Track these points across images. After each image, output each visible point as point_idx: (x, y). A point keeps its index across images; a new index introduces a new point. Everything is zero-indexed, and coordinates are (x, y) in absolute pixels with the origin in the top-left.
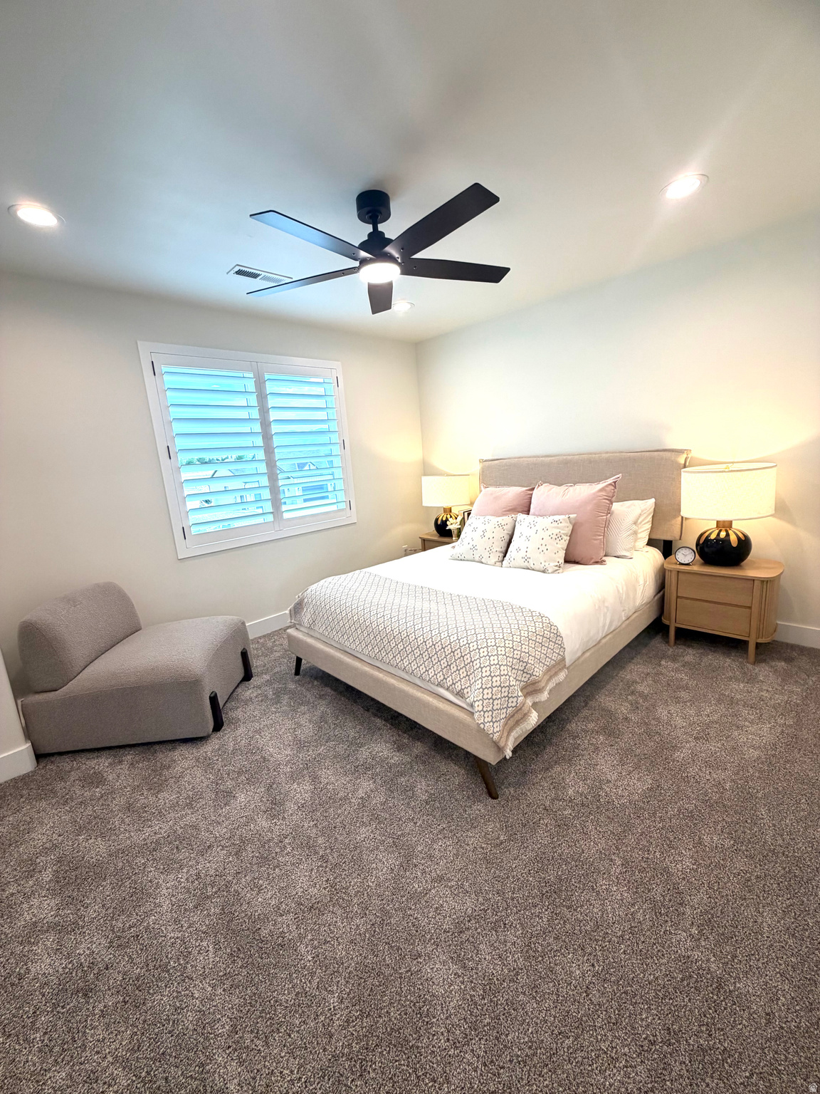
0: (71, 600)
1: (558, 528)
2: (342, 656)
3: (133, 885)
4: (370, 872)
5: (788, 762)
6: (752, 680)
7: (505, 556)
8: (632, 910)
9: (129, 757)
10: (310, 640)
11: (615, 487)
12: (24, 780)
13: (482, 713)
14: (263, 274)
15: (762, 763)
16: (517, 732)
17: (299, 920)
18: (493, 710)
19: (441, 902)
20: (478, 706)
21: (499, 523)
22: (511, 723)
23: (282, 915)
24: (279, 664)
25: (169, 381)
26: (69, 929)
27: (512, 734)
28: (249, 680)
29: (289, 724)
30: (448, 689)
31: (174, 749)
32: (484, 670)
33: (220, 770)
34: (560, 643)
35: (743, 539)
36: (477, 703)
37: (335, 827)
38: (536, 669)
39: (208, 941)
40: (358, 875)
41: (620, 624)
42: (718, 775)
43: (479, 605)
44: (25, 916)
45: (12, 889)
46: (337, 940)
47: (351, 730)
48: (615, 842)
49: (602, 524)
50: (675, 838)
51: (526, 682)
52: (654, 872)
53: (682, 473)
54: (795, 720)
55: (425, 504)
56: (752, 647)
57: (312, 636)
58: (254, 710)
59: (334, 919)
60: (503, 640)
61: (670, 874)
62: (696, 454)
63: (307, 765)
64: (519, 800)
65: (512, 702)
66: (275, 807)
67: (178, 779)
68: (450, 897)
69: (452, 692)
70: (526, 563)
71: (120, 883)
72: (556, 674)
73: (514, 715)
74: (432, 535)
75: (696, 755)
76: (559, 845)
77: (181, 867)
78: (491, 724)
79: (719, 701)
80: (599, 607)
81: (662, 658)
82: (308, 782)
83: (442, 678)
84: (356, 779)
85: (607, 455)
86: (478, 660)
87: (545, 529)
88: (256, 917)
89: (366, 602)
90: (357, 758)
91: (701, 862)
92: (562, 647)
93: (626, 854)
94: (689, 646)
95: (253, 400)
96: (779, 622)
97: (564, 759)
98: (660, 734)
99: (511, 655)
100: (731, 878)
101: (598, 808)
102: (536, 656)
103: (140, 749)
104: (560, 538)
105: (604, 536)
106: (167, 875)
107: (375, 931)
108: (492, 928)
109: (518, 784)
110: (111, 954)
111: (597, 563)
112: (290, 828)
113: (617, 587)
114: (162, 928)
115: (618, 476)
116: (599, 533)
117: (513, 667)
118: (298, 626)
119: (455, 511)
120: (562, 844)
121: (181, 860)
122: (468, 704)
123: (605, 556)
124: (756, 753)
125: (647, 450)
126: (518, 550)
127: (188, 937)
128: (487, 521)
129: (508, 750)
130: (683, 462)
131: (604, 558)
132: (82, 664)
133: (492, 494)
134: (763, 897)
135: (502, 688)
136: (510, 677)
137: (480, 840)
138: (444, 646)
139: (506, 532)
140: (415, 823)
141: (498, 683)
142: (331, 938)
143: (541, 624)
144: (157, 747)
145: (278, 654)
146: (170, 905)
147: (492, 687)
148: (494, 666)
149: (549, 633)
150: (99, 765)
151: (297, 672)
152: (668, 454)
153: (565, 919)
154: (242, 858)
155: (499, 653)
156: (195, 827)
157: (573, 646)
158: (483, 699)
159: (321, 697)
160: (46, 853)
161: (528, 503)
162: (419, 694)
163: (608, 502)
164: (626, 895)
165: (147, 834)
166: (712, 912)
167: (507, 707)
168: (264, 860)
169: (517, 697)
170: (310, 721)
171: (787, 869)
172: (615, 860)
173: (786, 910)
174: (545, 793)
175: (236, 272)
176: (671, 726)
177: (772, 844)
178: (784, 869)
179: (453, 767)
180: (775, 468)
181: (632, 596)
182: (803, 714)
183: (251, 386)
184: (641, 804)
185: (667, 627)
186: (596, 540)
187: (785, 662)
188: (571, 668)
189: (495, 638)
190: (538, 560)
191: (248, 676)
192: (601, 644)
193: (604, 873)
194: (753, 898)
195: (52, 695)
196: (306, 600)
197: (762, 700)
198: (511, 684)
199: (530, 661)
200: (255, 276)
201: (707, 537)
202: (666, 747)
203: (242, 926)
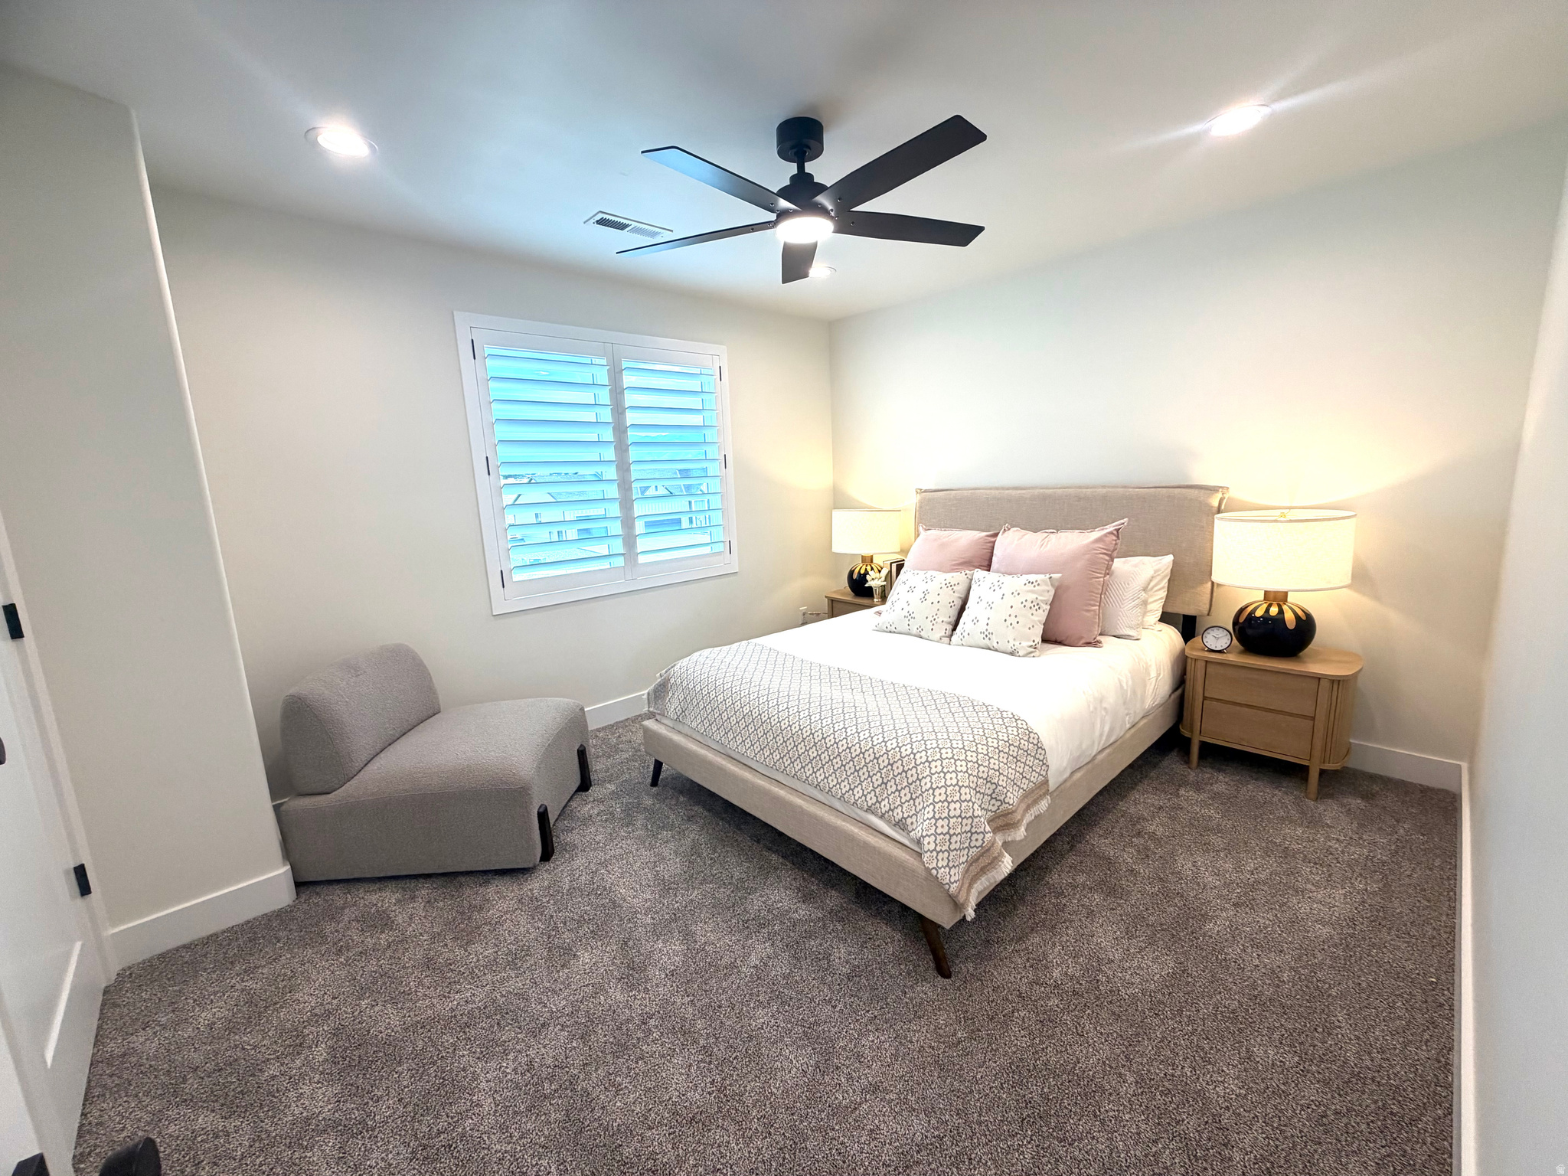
0: (352, 668)
1: (1032, 592)
2: (724, 763)
3: (439, 1074)
4: (773, 1072)
5: (1374, 946)
6: (1314, 823)
7: (954, 629)
8: (1154, 1149)
9: (424, 891)
10: (676, 738)
11: (1118, 537)
12: (280, 917)
13: (935, 854)
14: (634, 224)
15: (1335, 946)
16: (981, 883)
17: (676, 1136)
18: (949, 850)
19: (876, 1122)
20: (929, 843)
21: (947, 582)
22: (974, 869)
23: (650, 1128)
24: (628, 769)
25: (494, 367)
26: (355, 1131)
27: (975, 886)
28: (587, 790)
29: (646, 855)
30: (882, 817)
31: (487, 883)
32: (937, 792)
33: (552, 916)
34: (1041, 758)
35: (1304, 618)
36: (927, 840)
37: (719, 1007)
38: (1009, 794)
39: (549, 1159)
40: (756, 1076)
41: (1122, 733)
42: (1273, 960)
43: (924, 699)
44: (292, 1108)
45: (273, 1070)
46: (731, 1168)
47: (737, 868)
48: (1125, 1049)
49: (1098, 589)
50: (1211, 1048)
51: (995, 812)
52: (1183, 1096)
53: (1216, 521)
54: (1381, 885)
55: (835, 549)
56: (1314, 775)
57: (680, 732)
58: (596, 833)
59: (725, 1137)
60: (964, 751)
61: (1206, 1102)
62: (1235, 493)
63: (675, 915)
64: (981, 981)
65: (977, 840)
66: (633, 973)
67: (495, 926)
68: (889, 1116)
69: (888, 822)
70: (987, 641)
71: (421, 1070)
72: (1036, 802)
73: (978, 859)
74: (843, 594)
75: (1237, 928)
76: (1043, 1049)
77: (505, 1052)
78: (947, 869)
79: (1267, 852)
80: (1095, 708)
81: (1180, 786)
82: (678, 939)
83: (874, 800)
84: (747, 938)
85: (1104, 491)
86: (929, 778)
87: (1016, 594)
88: (615, 1129)
89: (762, 688)
90: (745, 908)
91: (1251, 1085)
92: (1044, 764)
93: (1140, 1067)
94: (1219, 770)
95: (605, 396)
96: (1351, 741)
97: (1044, 925)
98: (1182, 896)
99: (975, 773)
100: (1298, 1112)
101: (1097, 998)
102: (1009, 775)
103: (439, 881)
104: (1037, 607)
105: (1099, 606)
106: (486, 1062)
107: (784, 1159)
108: (952, 1164)
109: (980, 958)
110: (414, 1169)
111: (1088, 644)
112: (657, 1005)
113: (1119, 679)
114: (483, 1136)
115: (1122, 521)
116: (1092, 602)
117: (978, 789)
118: (658, 717)
119: (878, 560)
120: (1047, 1048)
121: (505, 1042)
122: (912, 840)
123: (1100, 634)
124: (1325, 931)
125: (1164, 485)
126: (975, 621)
127: (521, 1151)
128: (929, 578)
129: (970, 909)
130: (1216, 504)
131: (1099, 638)
132: (364, 758)
133: (935, 540)
134: (1346, 1141)
135: (962, 819)
136: (973, 803)
137: (928, 1036)
138: (877, 756)
139: (956, 595)
140: (834, 1007)
141: (958, 813)
142: (722, 1164)
143: (1015, 729)
144: (463, 879)
145: (625, 755)
146: (493, 1105)
147: (949, 817)
148: (952, 787)
149: (1026, 743)
150: (383, 900)
151: (655, 782)
152: (1195, 492)
153: (1057, 1156)
154: (590, 1043)
155: (959, 769)
156: (523, 996)
157: (1059, 762)
158: (936, 834)
159: (690, 819)
160: (317, 1021)
161: (989, 554)
162: (839, 822)
163: (1107, 558)
164: (1144, 1126)
165: (455, 1003)
166: (1272, 1159)
167: (970, 847)
168: (621, 1048)
169: (984, 833)
170: (676, 853)
171: (1380, 1103)
172: (1126, 1075)
173: (1381, 1162)
174: (1019, 973)
175: (597, 221)
176: (1199, 885)
177: (1355, 1064)
178: (1376, 1102)
179: (885, 930)
180: (1354, 519)
181: (1139, 696)
182: (1393, 877)
183: (603, 377)
184: (1160, 996)
185: (1188, 741)
186: (1089, 611)
187: (1363, 798)
188: (1055, 794)
189: (952, 748)
190: (1006, 637)
191: (585, 785)
192: (1096, 761)
193: (1110, 1094)
194: (1330, 1143)
195: (321, 800)
196: (672, 681)
197: (1331, 854)
198: (976, 815)
199: (1001, 783)
200: (622, 227)
201: (1250, 614)
202: (1193, 916)
203: (595, 1140)
